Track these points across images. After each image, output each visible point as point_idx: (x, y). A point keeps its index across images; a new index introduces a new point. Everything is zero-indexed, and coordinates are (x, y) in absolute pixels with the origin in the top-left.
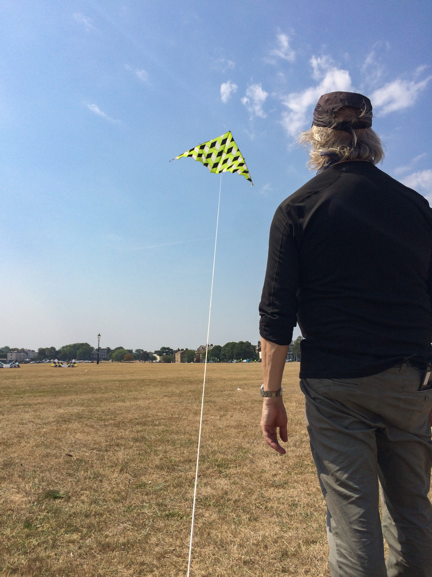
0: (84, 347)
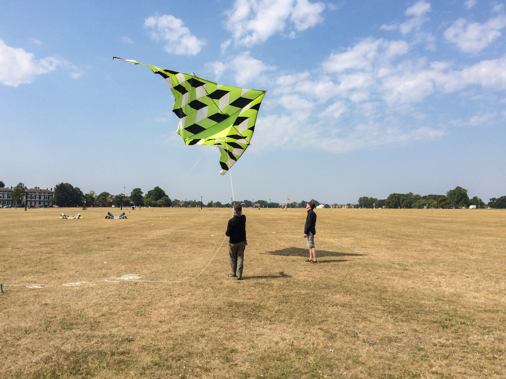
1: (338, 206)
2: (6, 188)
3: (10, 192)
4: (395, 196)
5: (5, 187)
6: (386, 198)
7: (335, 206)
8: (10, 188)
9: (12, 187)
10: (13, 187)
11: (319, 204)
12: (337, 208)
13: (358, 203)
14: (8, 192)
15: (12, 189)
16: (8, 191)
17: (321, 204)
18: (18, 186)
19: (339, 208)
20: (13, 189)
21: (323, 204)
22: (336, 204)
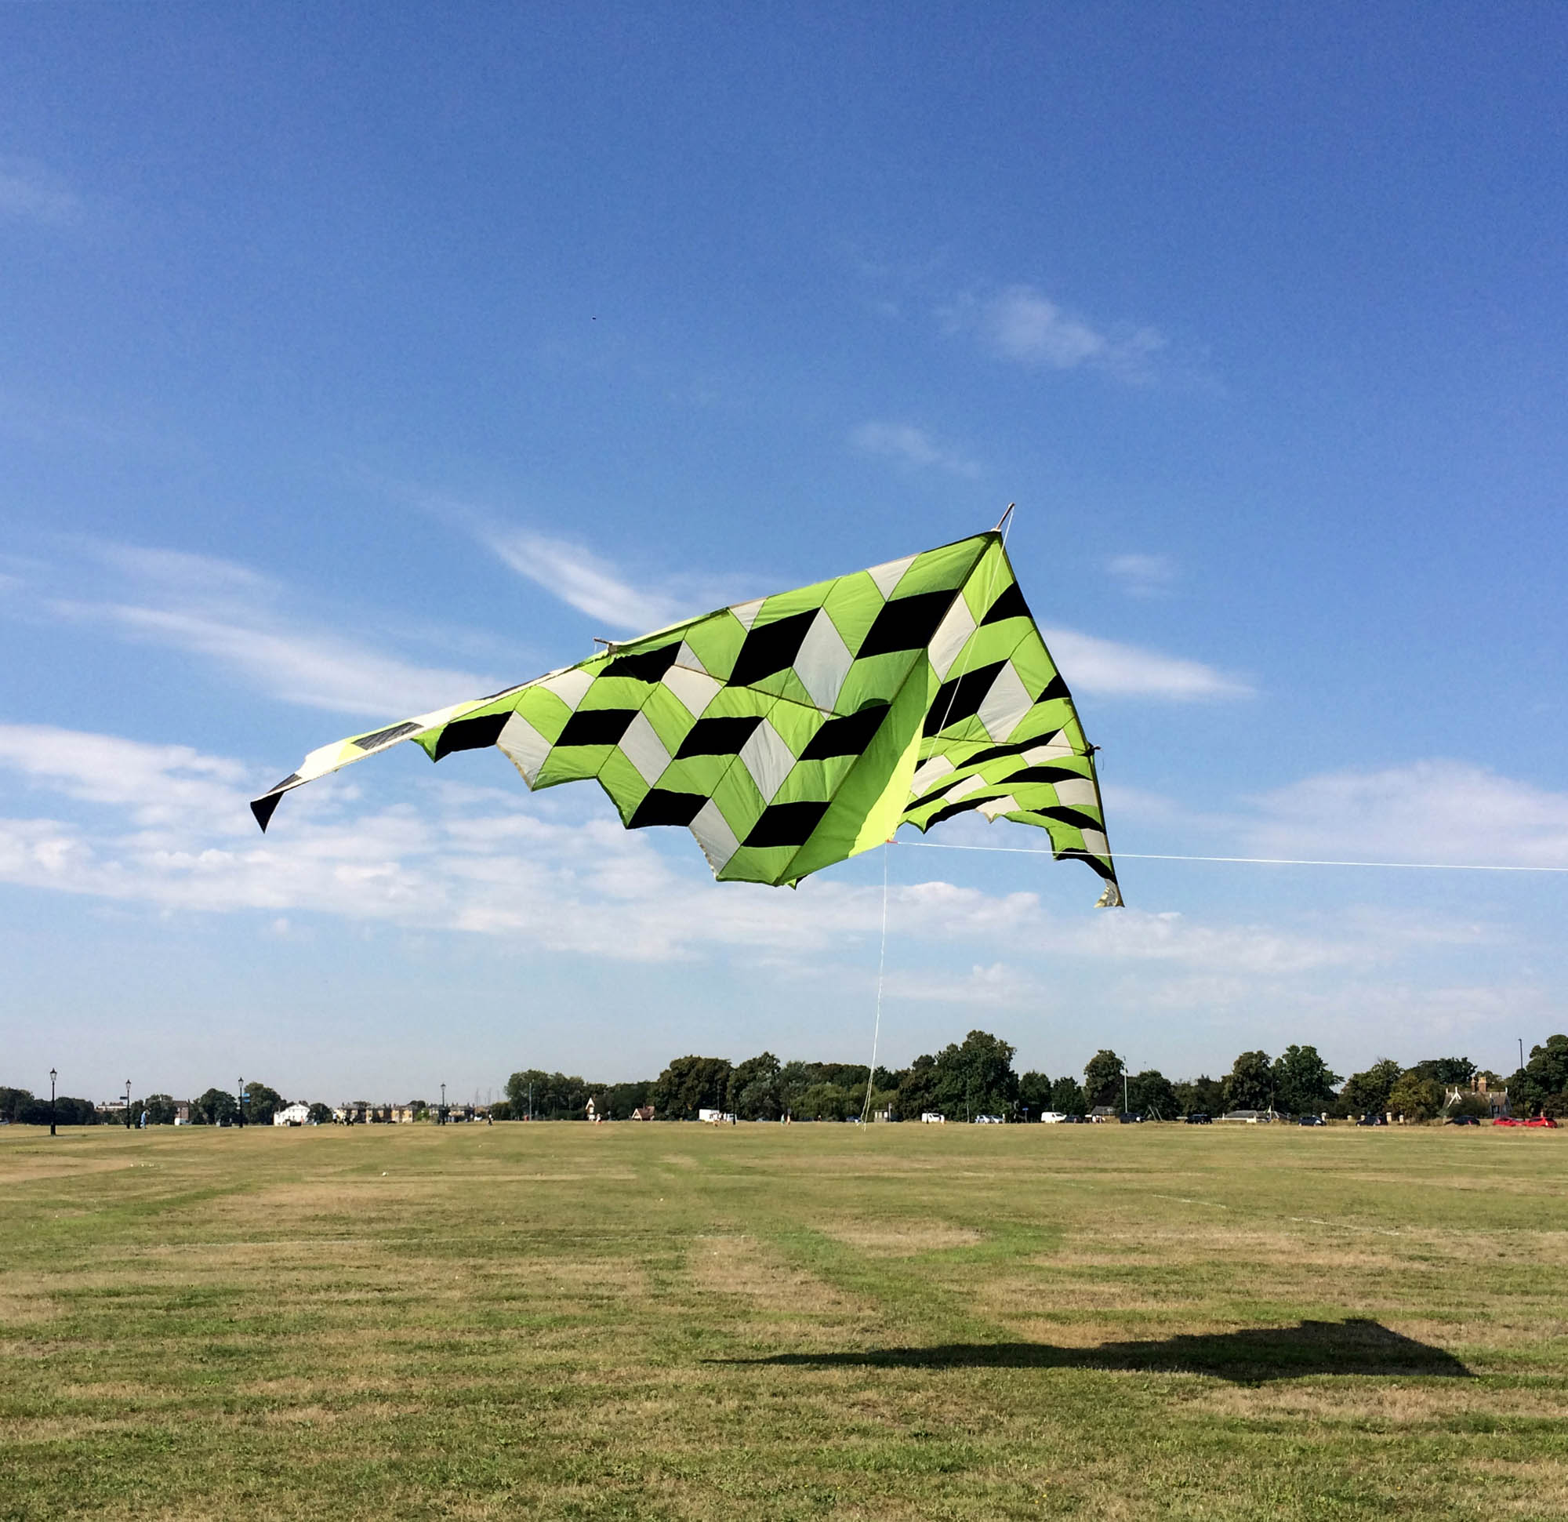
1: (375, 1111)
4: (700, 1065)
6: (654, 1078)
7: (359, 1113)
11: (284, 1106)
12: (368, 1119)
13: (505, 1099)
17: (292, 1104)
19: (376, 1119)
21: (304, 1103)
22: (366, 1104)
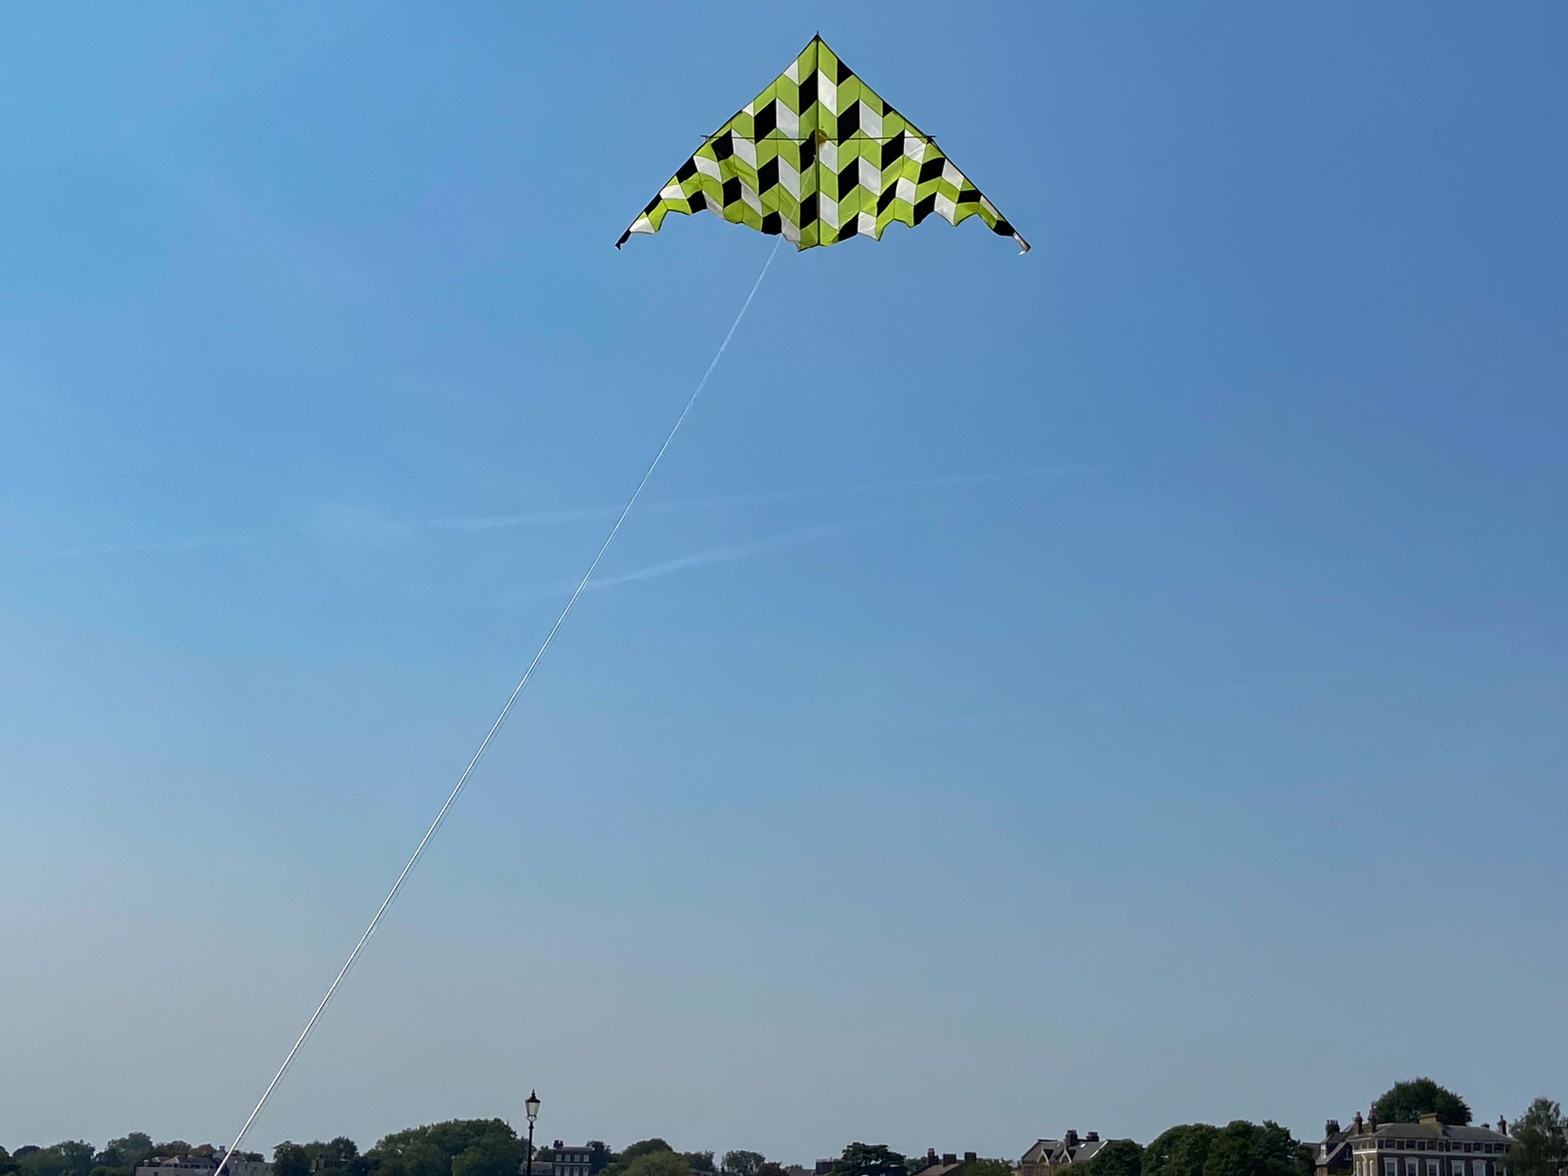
0: (484, 1140)
2: (1477, 1129)
3: (1499, 1147)
5: (1475, 1123)
8: (1494, 1128)
9: (1503, 1124)
10: (1510, 1122)
14: (1489, 1149)
15: (1504, 1132)
16: (1488, 1144)
18: (1532, 1119)
20: (1510, 1136)
